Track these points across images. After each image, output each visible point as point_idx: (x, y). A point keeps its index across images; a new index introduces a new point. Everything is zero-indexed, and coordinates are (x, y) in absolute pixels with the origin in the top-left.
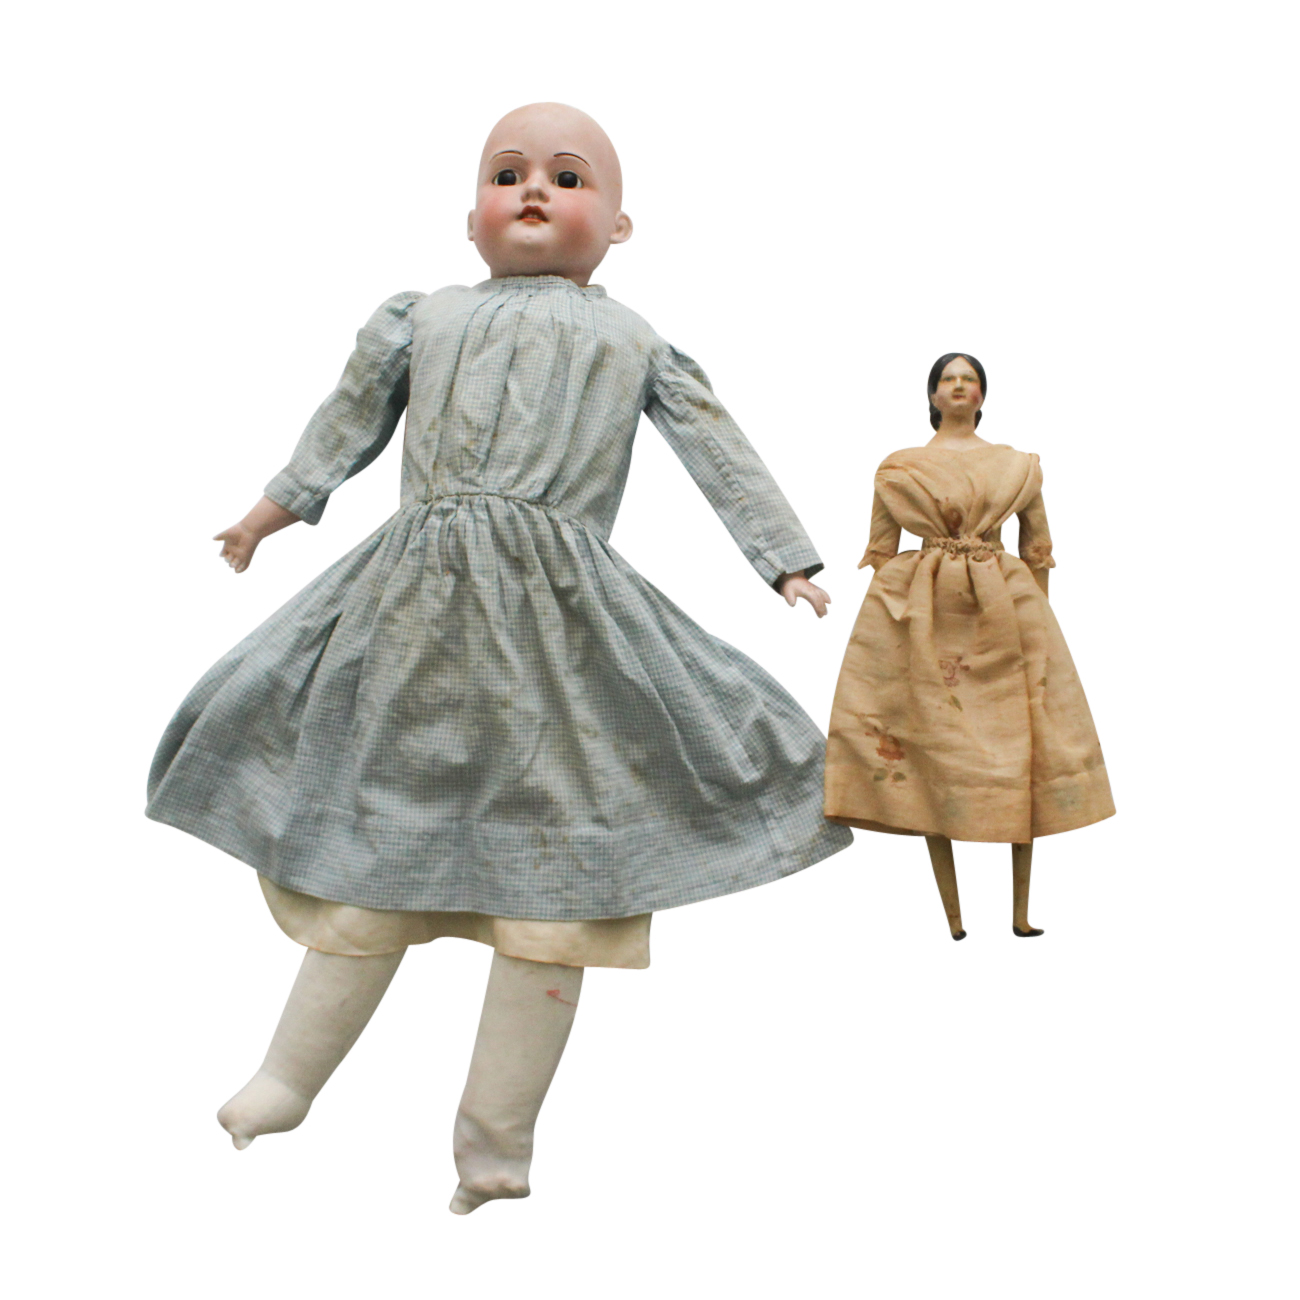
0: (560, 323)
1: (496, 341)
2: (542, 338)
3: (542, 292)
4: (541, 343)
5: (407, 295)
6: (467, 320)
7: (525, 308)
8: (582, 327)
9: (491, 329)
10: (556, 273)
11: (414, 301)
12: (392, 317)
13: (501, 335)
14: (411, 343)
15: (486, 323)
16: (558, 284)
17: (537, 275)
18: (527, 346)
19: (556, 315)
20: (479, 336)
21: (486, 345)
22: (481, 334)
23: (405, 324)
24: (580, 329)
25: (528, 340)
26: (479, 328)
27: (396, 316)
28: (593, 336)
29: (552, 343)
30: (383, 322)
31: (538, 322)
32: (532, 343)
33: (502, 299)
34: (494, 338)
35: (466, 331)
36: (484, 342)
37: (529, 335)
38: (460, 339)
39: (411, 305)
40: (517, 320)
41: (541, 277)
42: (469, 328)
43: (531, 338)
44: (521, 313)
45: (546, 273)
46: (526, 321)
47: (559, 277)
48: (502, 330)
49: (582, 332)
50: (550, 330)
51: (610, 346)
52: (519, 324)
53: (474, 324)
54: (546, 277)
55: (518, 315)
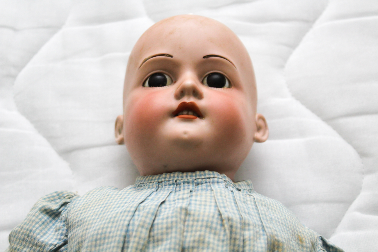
0: (229, 219)
1: (162, 240)
2: (212, 236)
3: (200, 187)
4: (211, 240)
5: (60, 196)
6: (128, 218)
7: (190, 204)
8: (251, 223)
9: (156, 227)
10: (212, 168)
11: (68, 200)
12: (46, 217)
13: (167, 234)
14: (65, 243)
15: (149, 221)
16: (216, 179)
17: (193, 170)
18: (196, 244)
19: (222, 210)
20: (143, 235)
21: (151, 245)
22: (144, 233)
23: (59, 224)
24: (249, 225)
25: (197, 238)
26: (143, 227)
27: (50, 216)
28: (261, 232)
29: (223, 241)
30: (37, 223)
31: (206, 219)
32: (201, 242)
33: (162, 194)
34: (160, 237)
35: (127, 231)
36: (149, 242)
37: (198, 233)
38: (122, 239)
39: (65, 204)
40: (183, 217)
41: (198, 173)
42: (131, 228)
43: (200, 236)
44: (186, 209)
45: (202, 169)
46: (191, 218)
47: (215, 173)
48: (167, 228)
49: (251, 227)
50: (219, 227)
51: (278, 241)
52: (185, 221)
53: (137, 223)
54: (202, 173)
55: (184, 212)
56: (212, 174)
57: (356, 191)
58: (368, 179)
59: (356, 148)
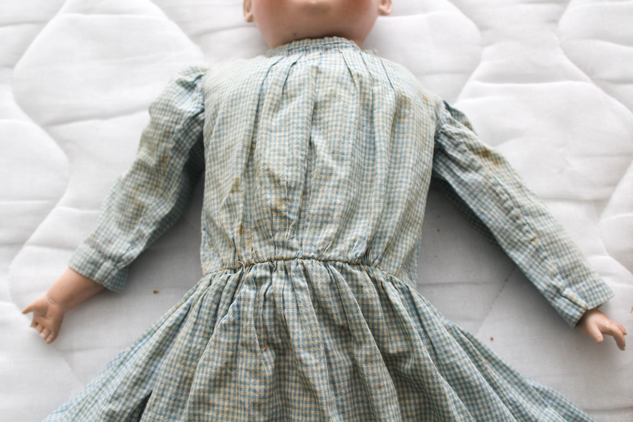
0: (358, 76)
1: (295, 96)
2: (343, 91)
3: (329, 51)
4: (342, 94)
5: (194, 70)
6: (262, 78)
7: (320, 64)
8: (379, 79)
9: (288, 85)
10: (340, 35)
11: (202, 73)
12: (182, 89)
13: (300, 90)
14: (203, 111)
15: (282, 79)
16: (344, 44)
17: (322, 37)
18: (328, 99)
19: (352, 68)
20: (276, 92)
21: (285, 102)
22: (279, 90)
23: (195, 94)
24: (377, 81)
25: (328, 93)
26: (276, 84)
27: (186, 88)
28: (389, 88)
29: (353, 95)
30: (174, 93)
31: (336, 75)
32: (333, 96)
33: (294, 58)
34: (293, 93)
35: (261, 90)
36: (283, 98)
37: (329, 89)
38: (257, 97)
39: (199, 77)
40: (314, 75)
41: (326, 39)
42: (264, 87)
43: (331, 90)
44: (317, 68)
45: (331, 35)
46: (322, 76)
47: (343, 39)
48: (300, 85)
49: (380, 83)
50: (349, 83)
51: (405, 98)
52: (316, 78)
53: (270, 82)
54: (331, 39)
55: (315, 70)
56: (340, 40)
57: (476, 62)
58: (487, 50)
59: (475, 22)
